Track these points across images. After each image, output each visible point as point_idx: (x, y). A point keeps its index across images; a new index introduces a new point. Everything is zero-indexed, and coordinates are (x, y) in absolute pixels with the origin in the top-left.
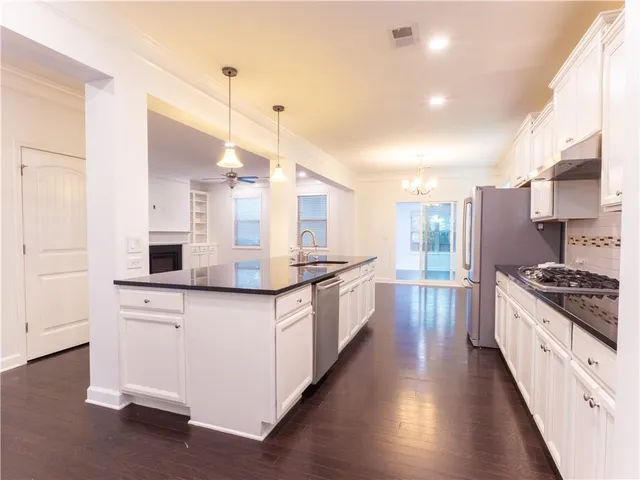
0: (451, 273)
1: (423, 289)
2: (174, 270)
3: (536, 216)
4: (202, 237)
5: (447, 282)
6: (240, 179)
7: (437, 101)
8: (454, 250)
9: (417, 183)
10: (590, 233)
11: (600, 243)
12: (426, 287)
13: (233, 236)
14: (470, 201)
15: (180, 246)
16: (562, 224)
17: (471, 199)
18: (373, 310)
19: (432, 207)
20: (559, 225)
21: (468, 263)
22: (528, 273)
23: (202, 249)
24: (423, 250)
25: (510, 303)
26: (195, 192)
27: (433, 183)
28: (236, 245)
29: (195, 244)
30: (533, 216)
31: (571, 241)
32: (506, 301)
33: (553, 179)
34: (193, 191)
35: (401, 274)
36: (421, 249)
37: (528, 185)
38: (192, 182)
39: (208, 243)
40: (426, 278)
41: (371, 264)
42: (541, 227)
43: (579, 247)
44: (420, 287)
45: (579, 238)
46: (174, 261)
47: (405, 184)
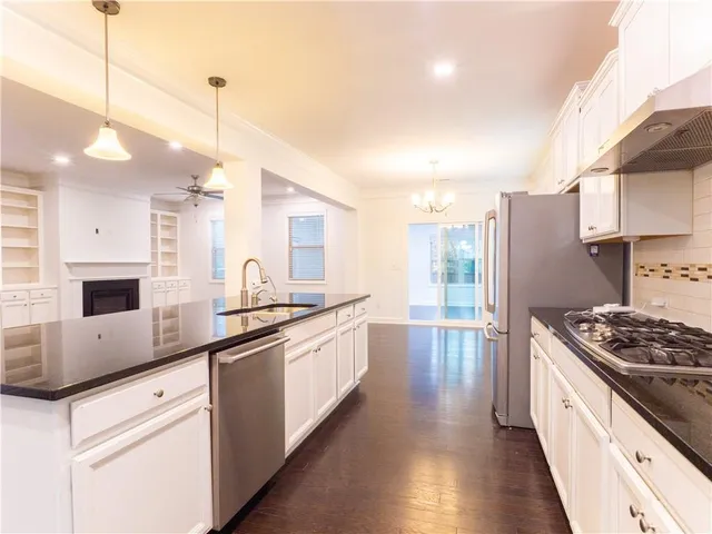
0: (477, 310)
1: (443, 331)
2: (128, 309)
3: (590, 233)
4: (171, 270)
5: (473, 321)
6: (206, 194)
7: (443, 69)
8: (480, 282)
9: (430, 196)
10: (675, 258)
11: (698, 274)
12: (446, 329)
13: (210, 267)
14: (492, 216)
15: (137, 281)
16: (626, 246)
17: (495, 212)
18: (366, 368)
19: (454, 229)
20: (622, 247)
21: (491, 303)
22: (584, 326)
23: (169, 284)
24: (442, 281)
25: (553, 374)
26: (159, 213)
27: (449, 197)
28: (214, 278)
29: (160, 278)
30: (585, 233)
31: (641, 271)
32: (546, 367)
33: (618, 172)
34: (156, 212)
35: (416, 311)
36: (439, 280)
37: (576, 189)
38: (152, 199)
39: (178, 278)
40: (446, 317)
41: (359, 306)
42: (594, 250)
43: (656, 281)
44: (440, 328)
45: (658, 267)
46: (128, 300)
47: (415, 199)
